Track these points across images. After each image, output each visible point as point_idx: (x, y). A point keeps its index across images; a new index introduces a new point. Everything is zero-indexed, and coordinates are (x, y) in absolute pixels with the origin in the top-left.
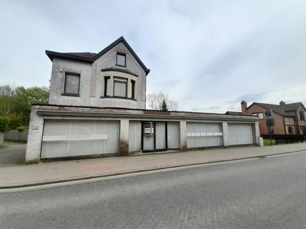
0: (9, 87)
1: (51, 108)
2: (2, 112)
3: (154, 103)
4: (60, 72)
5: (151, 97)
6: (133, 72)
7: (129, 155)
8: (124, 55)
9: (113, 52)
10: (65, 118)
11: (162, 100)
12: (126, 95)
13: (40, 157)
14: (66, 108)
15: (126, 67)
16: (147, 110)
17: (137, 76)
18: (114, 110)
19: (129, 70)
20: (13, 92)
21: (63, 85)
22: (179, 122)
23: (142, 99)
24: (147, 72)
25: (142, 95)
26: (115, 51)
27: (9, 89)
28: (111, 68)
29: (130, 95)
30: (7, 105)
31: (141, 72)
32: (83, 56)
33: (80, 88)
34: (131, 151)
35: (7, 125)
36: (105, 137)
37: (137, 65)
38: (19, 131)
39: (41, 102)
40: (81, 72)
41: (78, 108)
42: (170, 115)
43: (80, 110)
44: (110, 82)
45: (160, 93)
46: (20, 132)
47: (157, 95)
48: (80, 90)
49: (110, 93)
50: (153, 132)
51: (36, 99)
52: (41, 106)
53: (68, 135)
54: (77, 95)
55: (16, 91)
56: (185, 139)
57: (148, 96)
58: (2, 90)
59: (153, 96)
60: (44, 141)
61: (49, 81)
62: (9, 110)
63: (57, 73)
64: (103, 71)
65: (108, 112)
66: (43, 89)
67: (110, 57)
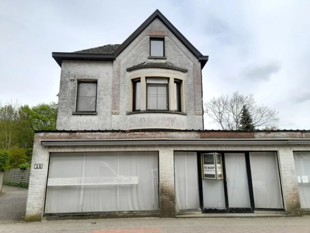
0: (12, 108)
1: (58, 135)
2: (3, 143)
3: (224, 114)
4: (71, 80)
5: (218, 104)
6: (179, 66)
7: (176, 216)
8: (162, 39)
9: (144, 37)
10: (77, 150)
11: (241, 108)
12: (168, 106)
13: (43, 211)
14: (77, 134)
15: (166, 59)
16: (207, 131)
17: (185, 71)
18: (147, 133)
19: (170, 63)
20: (16, 114)
21: (74, 100)
22: (276, 151)
23: (195, 111)
24: (203, 61)
25: (195, 104)
26: (147, 35)
27: (11, 110)
28: (142, 64)
29: (174, 106)
30: (8, 133)
31: (192, 62)
32: (100, 52)
33: (97, 101)
34: (180, 209)
35: (8, 161)
36: (134, 180)
37: (184, 52)
38: (22, 170)
39: (49, 126)
40: (98, 76)
41: (94, 133)
42: (254, 138)
43: (97, 136)
44: (141, 87)
45: (236, 94)
46: (23, 172)
47: (229, 100)
48: (98, 105)
49: (141, 105)
50: (220, 172)
51: (44, 121)
52: (46, 133)
53: (81, 176)
54: (93, 113)
55: (20, 112)
56: (294, 189)
57: (212, 104)
58: (3, 113)
59: (221, 103)
60: (49, 186)
61: (57, 95)
62: (10, 140)
63: (67, 82)
64: (129, 70)
65: (138, 138)
66: (52, 107)
67: (140, 46)
